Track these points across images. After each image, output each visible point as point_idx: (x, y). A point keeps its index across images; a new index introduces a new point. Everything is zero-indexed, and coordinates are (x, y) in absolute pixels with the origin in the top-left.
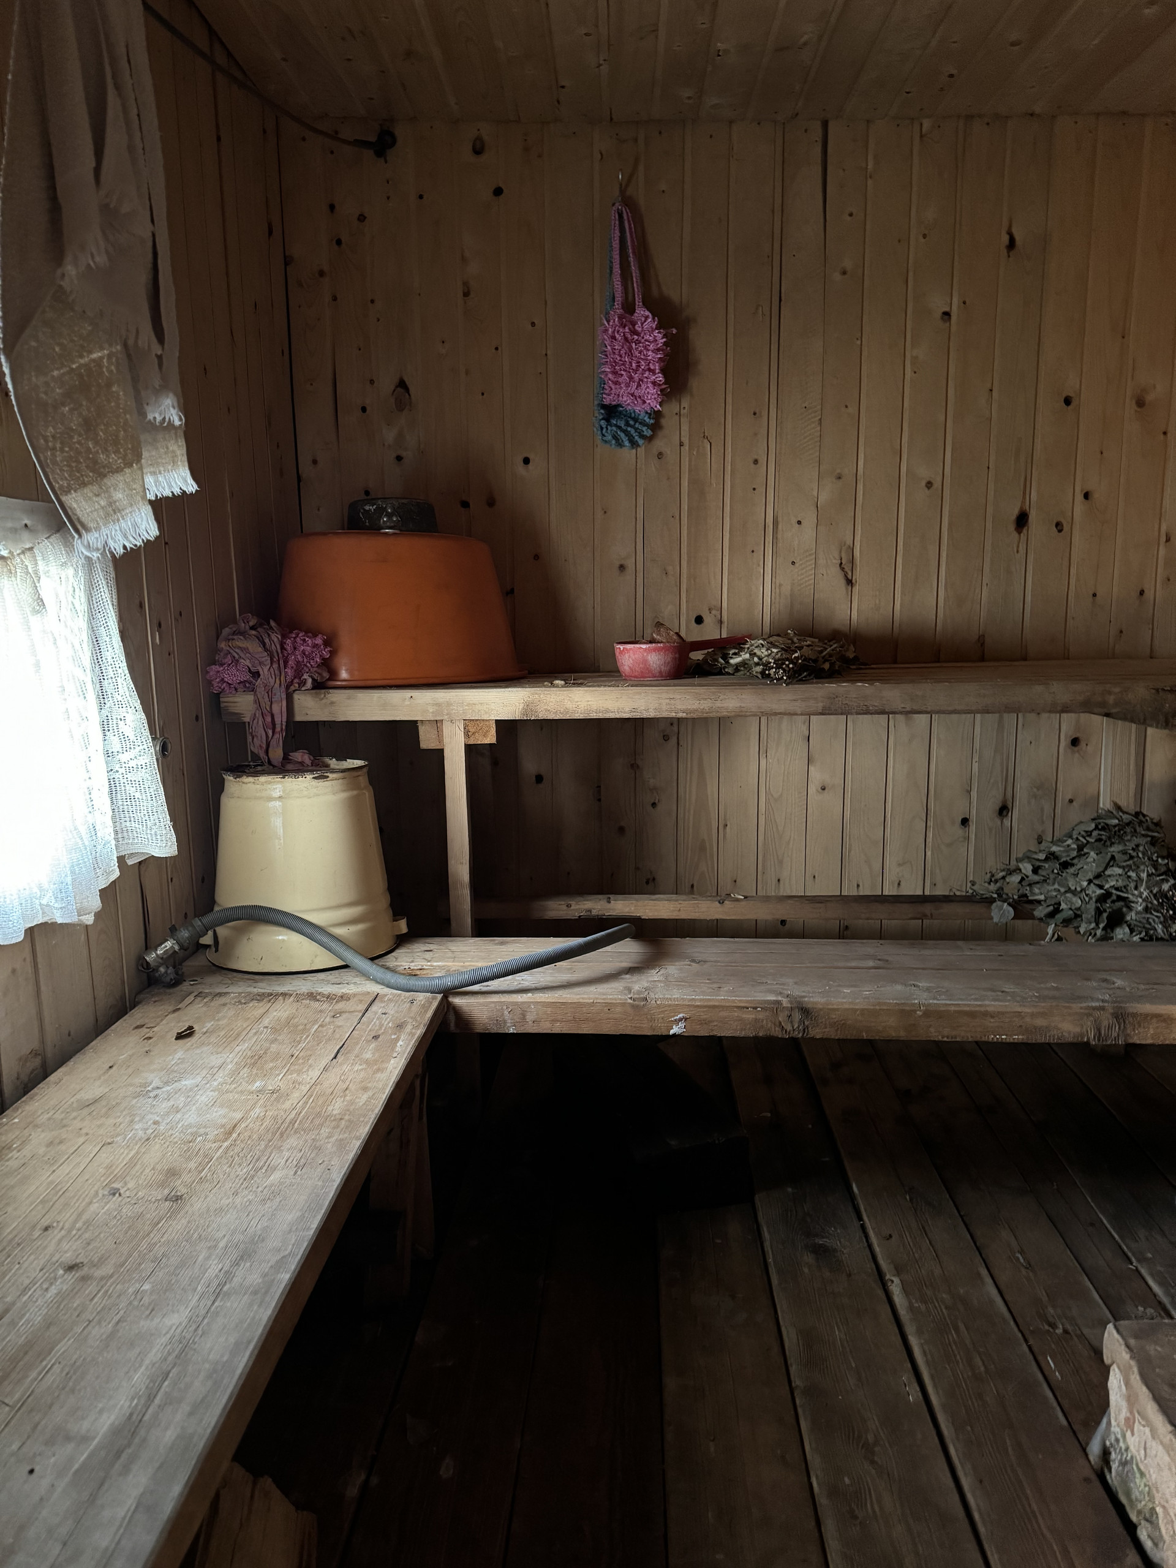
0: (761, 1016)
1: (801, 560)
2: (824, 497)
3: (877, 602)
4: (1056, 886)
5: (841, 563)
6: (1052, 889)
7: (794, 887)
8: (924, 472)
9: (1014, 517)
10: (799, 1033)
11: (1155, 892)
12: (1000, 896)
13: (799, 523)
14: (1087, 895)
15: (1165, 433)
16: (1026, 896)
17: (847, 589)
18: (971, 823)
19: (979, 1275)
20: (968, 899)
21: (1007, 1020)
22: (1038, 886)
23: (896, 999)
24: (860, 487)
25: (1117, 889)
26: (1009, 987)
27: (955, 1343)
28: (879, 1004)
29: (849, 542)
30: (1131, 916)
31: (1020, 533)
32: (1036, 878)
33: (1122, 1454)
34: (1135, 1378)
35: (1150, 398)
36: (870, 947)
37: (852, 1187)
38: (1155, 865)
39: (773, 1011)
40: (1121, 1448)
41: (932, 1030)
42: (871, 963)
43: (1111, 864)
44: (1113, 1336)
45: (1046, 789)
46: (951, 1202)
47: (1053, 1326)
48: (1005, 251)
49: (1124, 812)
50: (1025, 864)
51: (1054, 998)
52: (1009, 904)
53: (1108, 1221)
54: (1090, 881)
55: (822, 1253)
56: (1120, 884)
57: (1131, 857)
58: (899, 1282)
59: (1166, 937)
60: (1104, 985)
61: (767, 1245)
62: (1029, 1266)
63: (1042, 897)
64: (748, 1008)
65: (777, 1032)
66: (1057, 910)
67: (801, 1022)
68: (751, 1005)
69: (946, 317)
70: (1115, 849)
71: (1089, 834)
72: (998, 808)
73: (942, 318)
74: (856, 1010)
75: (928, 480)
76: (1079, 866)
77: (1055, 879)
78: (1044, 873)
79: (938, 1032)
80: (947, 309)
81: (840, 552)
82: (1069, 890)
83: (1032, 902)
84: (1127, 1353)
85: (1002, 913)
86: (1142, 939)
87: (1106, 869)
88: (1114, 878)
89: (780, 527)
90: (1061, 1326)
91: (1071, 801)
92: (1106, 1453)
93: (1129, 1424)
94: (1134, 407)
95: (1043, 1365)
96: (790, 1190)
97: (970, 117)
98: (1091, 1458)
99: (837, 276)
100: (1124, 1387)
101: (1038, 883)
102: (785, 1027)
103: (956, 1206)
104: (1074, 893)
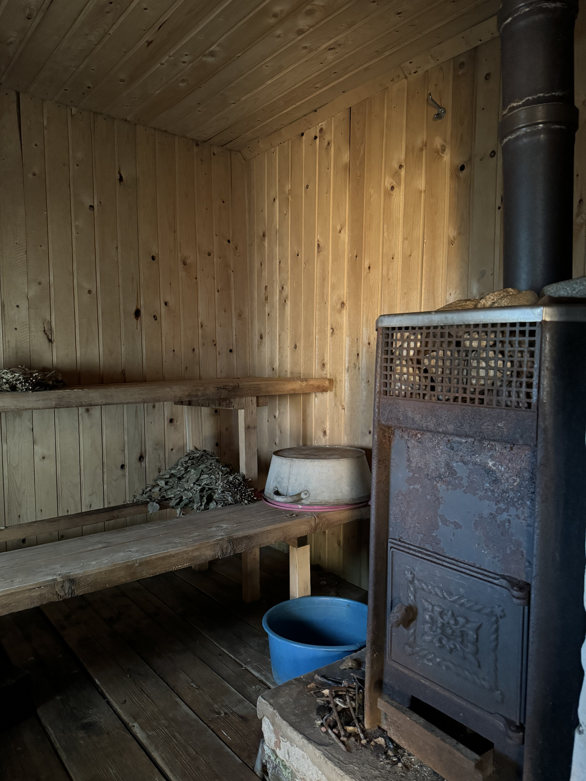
0: (44, 592)
1: (20, 327)
2: (31, 294)
3: (67, 352)
4: (179, 489)
5: (45, 330)
6: (177, 491)
7: (29, 516)
8: (87, 286)
9: (133, 311)
10: (69, 595)
11: (225, 482)
12: (151, 499)
13: (18, 306)
14: (194, 490)
15: (196, 278)
16: (164, 497)
17: (49, 345)
18: (125, 467)
19: (176, 702)
20: (135, 504)
21: (180, 557)
22: (169, 490)
23: (123, 560)
24: (52, 290)
25: (207, 485)
26: (177, 540)
27: (177, 746)
28: (114, 565)
29: (48, 319)
30: (216, 496)
31: (137, 320)
32: (167, 487)
33: (273, 763)
34: (278, 719)
35: (188, 261)
36: (96, 538)
37: (95, 682)
38: (222, 471)
39: (52, 586)
40: (272, 760)
41: (144, 572)
42: (100, 546)
43: (202, 474)
44: (262, 702)
45: (160, 445)
46: (151, 669)
47: (219, 713)
48: (118, 181)
49: (199, 451)
50: (161, 481)
51: (200, 540)
52: (157, 503)
53: (227, 651)
54: (194, 483)
55: (88, 727)
56: (208, 482)
57: (211, 469)
58: (137, 725)
59: (233, 503)
60: (218, 528)
61: (53, 737)
62: (199, 687)
63: (173, 496)
64: (35, 589)
65: (55, 599)
66: (181, 500)
67: (70, 588)
68: (37, 586)
69: (92, 208)
70: (202, 467)
71: (186, 462)
72: (138, 457)
73: (90, 208)
74: (101, 572)
75: (89, 289)
76: (187, 478)
77: (177, 486)
78: (171, 484)
79: (147, 573)
80: (92, 204)
81: (44, 324)
82: (185, 490)
83: (167, 499)
84: (271, 708)
85: (153, 508)
86: (222, 506)
87: (200, 476)
88: (205, 479)
89: (6, 307)
90: (223, 712)
91: (172, 450)
92: (264, 767)
93: (278, 745)
94: (182, 265)
95: (221, 736)
96: (58, 698)
97: (96, 113)
98: (258, 774)
99: (30, 176)
100: (271, 727)
101: (169, 489)
102: (60, 594)
103: (154, 671)
104: (188, 490)
